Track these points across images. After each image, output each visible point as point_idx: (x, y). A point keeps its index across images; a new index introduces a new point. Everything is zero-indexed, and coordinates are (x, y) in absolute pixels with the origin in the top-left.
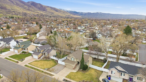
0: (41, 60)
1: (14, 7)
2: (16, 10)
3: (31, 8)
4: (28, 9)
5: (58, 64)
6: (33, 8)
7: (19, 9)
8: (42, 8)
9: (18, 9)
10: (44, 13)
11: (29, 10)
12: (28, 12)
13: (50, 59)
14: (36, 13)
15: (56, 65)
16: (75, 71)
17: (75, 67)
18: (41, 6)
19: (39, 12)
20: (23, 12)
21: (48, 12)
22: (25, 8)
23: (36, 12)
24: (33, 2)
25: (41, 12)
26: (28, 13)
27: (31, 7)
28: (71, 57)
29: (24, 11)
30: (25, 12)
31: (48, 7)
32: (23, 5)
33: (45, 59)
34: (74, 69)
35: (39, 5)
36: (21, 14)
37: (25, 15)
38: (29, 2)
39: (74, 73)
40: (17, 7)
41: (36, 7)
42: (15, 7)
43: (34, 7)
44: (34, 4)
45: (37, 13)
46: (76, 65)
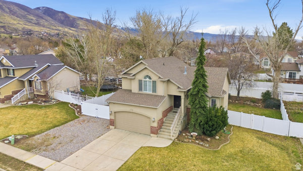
0: (14, 107)
1: (4, 17)
2: (10, 23)
3: (42, 21)
4: (36, 22)
5: (81, 118)
6: (46, 20)
7: (15, 22)
8: (68, 21)
9: (12, 21)
10: (71, 31)
11: (38, 24)
12: (36, 28)
13: (53, 102)
14: (53, 31)
15: (70, 121)
16: (162, 142)
17: (161, 123)
18: (66, 17)
19: (60, 28)
20: (23, 28)
21: (81, 29)
22: (30, 21)
23: (54, 28)
24: (48, 8)
25: (66, 30)
26: (37, 30)
27: (43, 19)
28: (141, 77)
29: (27, 26)
30: (30, 28)
31: (82, 18)
32: (26, 13)
33: (31, 102)
34: (155, 131)
35: (60, 14)
36: (21, 33)
37: (27, 34)
38: (38, 8)
39: (160, 149)
40: (12, 18)
41: (55, 19)
42: (6, 17)
43: (49, 18)
44: (49, 12)
45: (56, 31)
46: (165, 113)
